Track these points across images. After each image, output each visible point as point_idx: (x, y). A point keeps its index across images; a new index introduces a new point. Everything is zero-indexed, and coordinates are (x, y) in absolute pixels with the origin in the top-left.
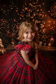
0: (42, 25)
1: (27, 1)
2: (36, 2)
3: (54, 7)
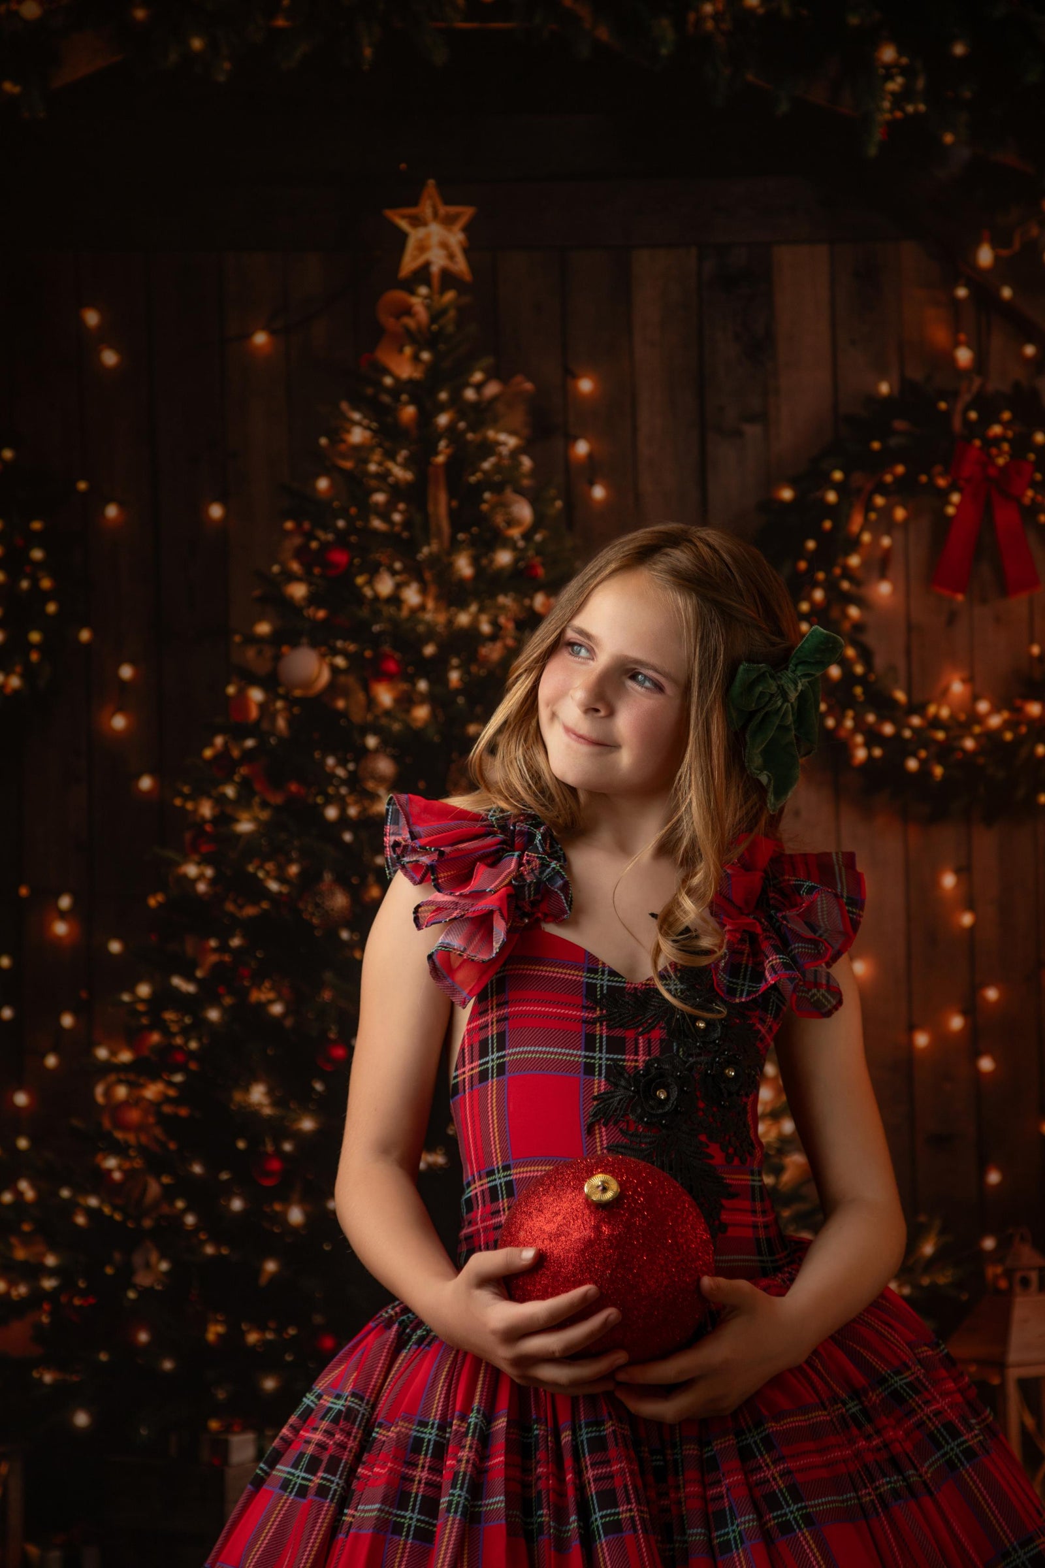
1: (316, 539)
2: (503, 541)
3: (861, 602)
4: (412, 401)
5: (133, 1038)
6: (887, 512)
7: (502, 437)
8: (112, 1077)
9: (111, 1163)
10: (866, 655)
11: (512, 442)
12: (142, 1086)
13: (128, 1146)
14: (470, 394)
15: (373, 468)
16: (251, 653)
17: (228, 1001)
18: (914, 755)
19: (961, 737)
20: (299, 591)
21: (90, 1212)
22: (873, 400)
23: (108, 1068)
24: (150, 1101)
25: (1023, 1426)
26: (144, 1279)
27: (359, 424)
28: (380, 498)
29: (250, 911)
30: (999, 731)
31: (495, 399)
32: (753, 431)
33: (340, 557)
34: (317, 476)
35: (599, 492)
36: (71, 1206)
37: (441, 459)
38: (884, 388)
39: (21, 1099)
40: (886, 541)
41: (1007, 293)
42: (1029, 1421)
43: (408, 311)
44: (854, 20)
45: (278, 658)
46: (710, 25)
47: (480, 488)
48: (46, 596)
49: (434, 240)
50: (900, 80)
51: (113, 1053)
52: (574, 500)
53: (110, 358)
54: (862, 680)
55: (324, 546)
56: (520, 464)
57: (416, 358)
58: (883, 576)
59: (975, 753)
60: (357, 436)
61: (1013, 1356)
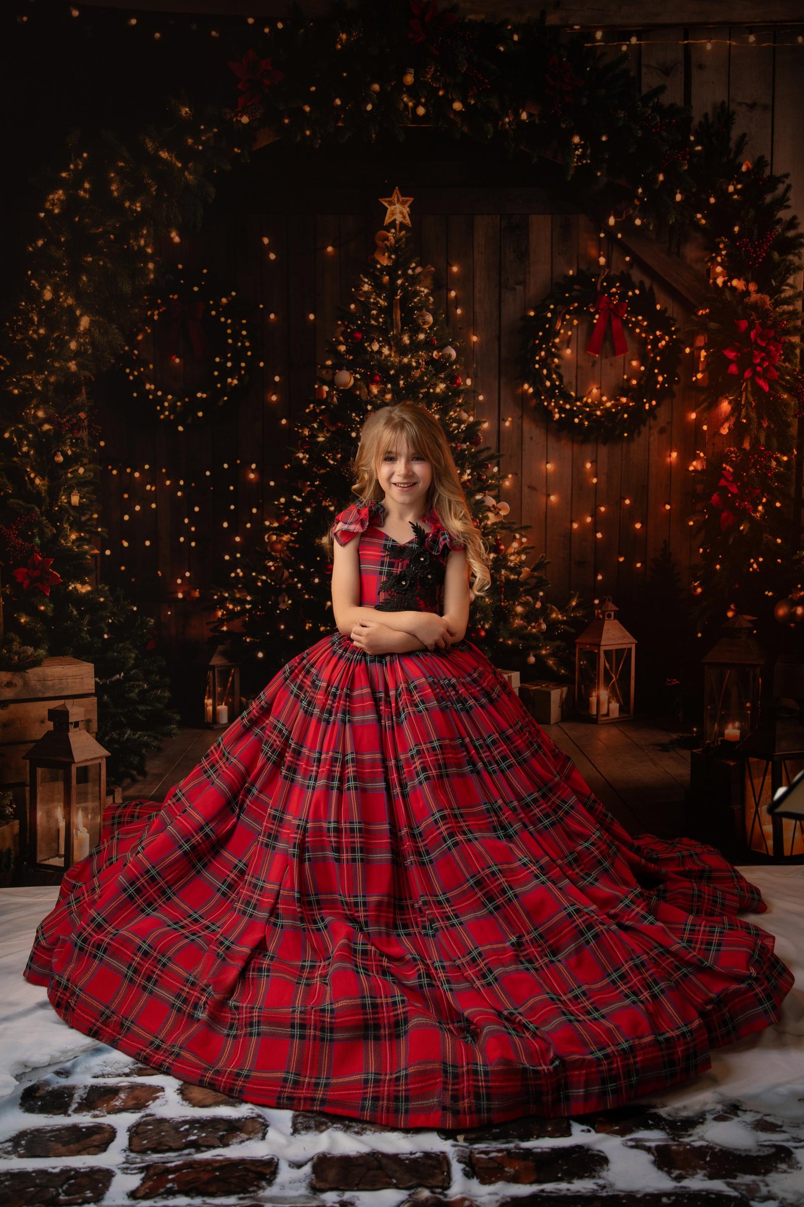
0: (490, 501)
1: (350, 328)
2: (421, 330)
3: (559, 357)
4: (387, 275)
5: (278, 518)
6: (571, 321)
7: (422, 289)
8: (271, 532)
9: (271, 564)
10: (560, 378)
11: (426, 291)
12: (282, 536)
13: (277, 558)
14: (410, 272)
15: (372, 300)
16: (324, 372)
17: (314, 505)
18: (577, 417)
19: (596, 410)
20: (343, 348)
21: (262, 581)
22: (567, 277)
23: (269, 529)
24: (285, 541)
25: (605, 666)
26: (283, 606)
27: (367, 283)
28: (374, 312)
29: (323, 471)
30: (610, 408)
31: (420, 273)
32: (519, 288)
33: (359, 335)
34: (351, 303)
35: (459, 311)
36: (256, 579)
37: (398, 297)
38: (571, 272)
39: (238, 539)
40: (570, 333)
41: (619, 236)
42: (607, 665)
43: (387, 239)
44: (563, 126)
45: (334, 374)
46: (507, 126)
47: (413, 309)
48: (248, 349)
49: (398, 211)
50: (580, 150)
51: (271, 523)
52: (449, 315)
53: (272, 256)
54: (558, 387)
55: (352, 330)
56: (429, 299)
57: (389, 257)
58: (568, 347)
59: (600, 416)
60: (366, 288)
61: (602, 643)
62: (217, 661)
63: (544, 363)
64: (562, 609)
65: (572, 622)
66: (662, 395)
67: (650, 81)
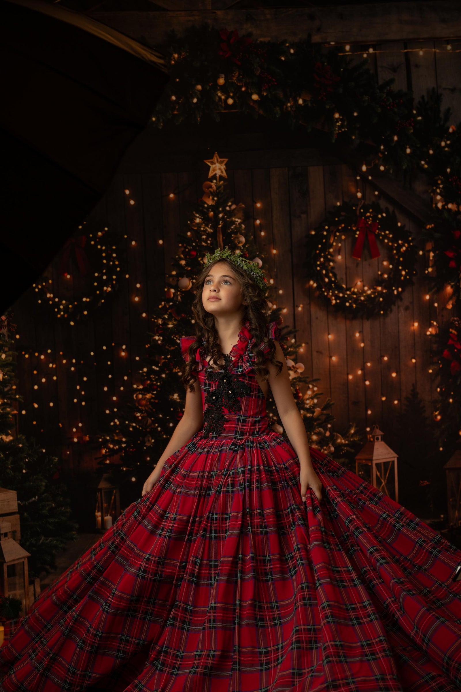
0: (291, 363)
1: (188, 248)
2: (237, 248)
3: (333, 261)
4: (212, 211)
5: (143, 383)
6: (340, 237)
7: (237, 220)
8: (138, 393)
9: (138, 414)
10: (335, 275)
11: (239, 221)
12: (146, 395)
13: (143, 410)
14: (228, 208)
15: (202, 229)
16: (171, 280)
17: (167, 372)
18: (348, 302)
19: (360, 297)
20: (183, 262)
21: (133, 427)
22: (336, 207)
23: (137, 390)
24: (148, 399)
25: (377, 475)
26: (148, 444)
27: (198, 217)
28: (204, 237)
29: (172, 348)
30: (370, 295)
31: (234, 209)
32: (303, 216)
33: (194, 253)
34: (187, 232)
35: (263, 234)
36: (129, 426)
37: (220, 226)
38: (338, 204)
39: (115, 398)
40: (340, 245)
41: (370, 178)
42: (378, 474)
43: (211, 187)
44: (328, 107)
45: (178, 280)
46: (289, 109)
47: (231, 233)
48: (117, 266)
49: (217, 168)
50: (340, 122)
51: (138, 386)
52: (256, 236)
53: (132, 202)
54: (334, 282)
55: (189, 250)
56: (242, 226)
57: (213, 199)
58: (339, 254)
59: (364, 301)
60: (198, 220)
61: (374, 458)
62: (103, 485)
63: (323, 266)
64: (345, 435)
65: (352, 445)
66: (405, 284)
67: (384, 76)
